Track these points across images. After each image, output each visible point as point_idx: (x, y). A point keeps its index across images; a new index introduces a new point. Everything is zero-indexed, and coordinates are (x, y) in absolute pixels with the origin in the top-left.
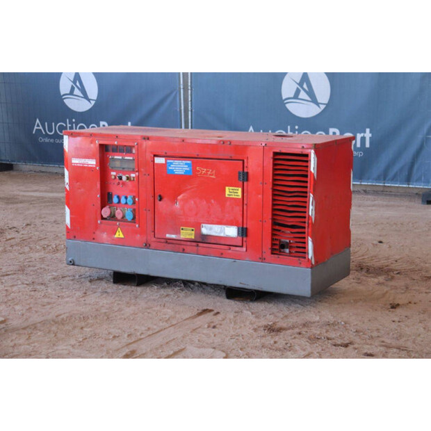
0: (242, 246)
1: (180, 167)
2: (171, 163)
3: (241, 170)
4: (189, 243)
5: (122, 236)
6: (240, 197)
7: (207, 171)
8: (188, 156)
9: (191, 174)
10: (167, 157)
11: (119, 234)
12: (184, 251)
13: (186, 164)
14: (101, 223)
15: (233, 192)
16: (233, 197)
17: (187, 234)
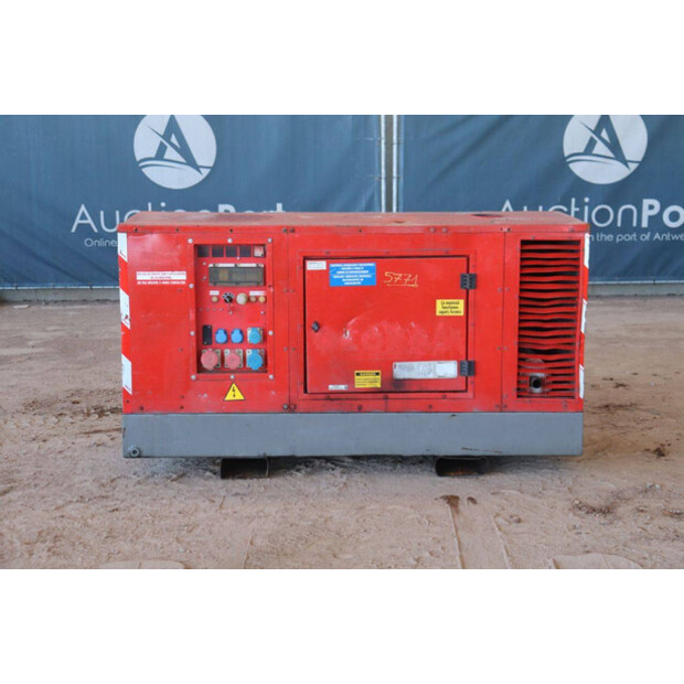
0: (466, 391)
1: (353, 274)
2: (338, 269)
3: (464, 272)
4: (370, 396)
5: (239, 396)
6: (462, 314)
7: (404, 277)
8: (374, 255)
9: (374, 283)
10: (329, 258)
11: (234, 394)
12: (360, 410)
13: (366, 268)
14: (197, 379)
15: (450, 307)
16: (450, 314)
17: (367, 380)
